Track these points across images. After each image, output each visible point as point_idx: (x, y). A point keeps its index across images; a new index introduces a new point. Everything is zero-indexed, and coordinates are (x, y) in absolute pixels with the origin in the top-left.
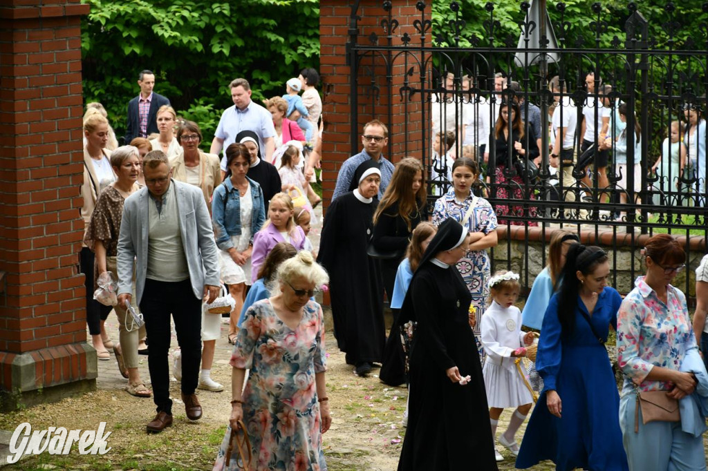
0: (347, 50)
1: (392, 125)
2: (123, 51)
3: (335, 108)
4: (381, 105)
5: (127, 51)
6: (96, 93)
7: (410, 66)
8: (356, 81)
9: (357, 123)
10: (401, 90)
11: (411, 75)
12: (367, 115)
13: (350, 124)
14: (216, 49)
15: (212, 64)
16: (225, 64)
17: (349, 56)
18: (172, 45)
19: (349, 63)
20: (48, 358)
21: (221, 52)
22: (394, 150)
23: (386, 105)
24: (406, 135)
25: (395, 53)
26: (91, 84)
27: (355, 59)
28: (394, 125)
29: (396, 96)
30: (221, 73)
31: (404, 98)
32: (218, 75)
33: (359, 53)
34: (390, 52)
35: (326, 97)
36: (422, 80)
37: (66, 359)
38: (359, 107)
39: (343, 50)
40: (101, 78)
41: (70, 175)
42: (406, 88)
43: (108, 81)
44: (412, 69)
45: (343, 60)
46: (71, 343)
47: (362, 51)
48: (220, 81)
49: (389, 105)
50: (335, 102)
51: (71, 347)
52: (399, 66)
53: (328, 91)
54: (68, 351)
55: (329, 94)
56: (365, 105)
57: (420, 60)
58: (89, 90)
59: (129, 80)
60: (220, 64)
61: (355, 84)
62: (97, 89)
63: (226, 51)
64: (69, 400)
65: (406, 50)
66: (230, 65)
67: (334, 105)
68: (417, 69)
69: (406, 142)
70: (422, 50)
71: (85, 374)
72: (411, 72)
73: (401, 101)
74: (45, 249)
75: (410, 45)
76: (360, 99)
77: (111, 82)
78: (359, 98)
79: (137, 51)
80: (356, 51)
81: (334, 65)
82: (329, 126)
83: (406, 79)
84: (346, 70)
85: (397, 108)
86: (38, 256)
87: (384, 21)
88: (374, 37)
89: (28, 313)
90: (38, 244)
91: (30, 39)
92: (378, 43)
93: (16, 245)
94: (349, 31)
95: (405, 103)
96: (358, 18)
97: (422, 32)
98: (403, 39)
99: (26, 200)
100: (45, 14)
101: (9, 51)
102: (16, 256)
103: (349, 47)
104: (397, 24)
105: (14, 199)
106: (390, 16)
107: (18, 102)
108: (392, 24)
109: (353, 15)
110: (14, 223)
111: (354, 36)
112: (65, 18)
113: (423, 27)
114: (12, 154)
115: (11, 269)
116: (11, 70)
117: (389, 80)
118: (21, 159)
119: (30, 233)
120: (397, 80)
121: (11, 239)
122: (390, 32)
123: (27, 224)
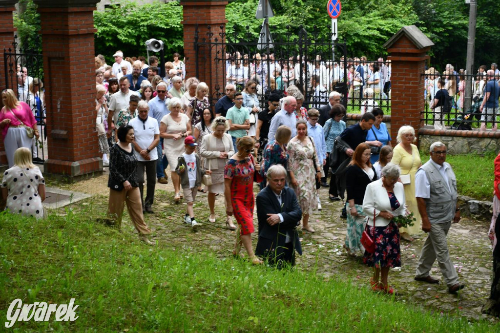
2: (106, 45)
4: (208, 65)
5: (108, 44)
7: (218, 50)
8: (198, 56)
10: (215, 59)
12: (203, 69)
15: (140, 49)
17: (195, 46)
18: (125, 43)
19: (195, 49)
20: (85, 163)
24: (217, 76)
25: (212, 45)
27: (197, 48)
28: (213, 73)
29: (213, 62)
31: (216, 62)
34: (210, 46)
36: (223, 55)
37: (91, 163)
39: (193, 44)
41: (91, 94)
42: (216, 58)
44: (219, 51)
45: (193, 48)
46: (93, 157)
47: (200, 45)
49: (210, 65)
50: (190, 64)
51: (93, 159)
52: (214, 50)
54: (92, 160)
56: (202, 65)
57: (222, 48)
59: (108, 56)
61: (197, 58)
64: (93, 179)
65: (216, 44)
68: (220, 51)
69: (217, 79)
70: (223, 44)
71: (98, 168)
72: (218, 52)
74: (83, 122)
75: (218, 42)
76: (200, 63)
79: (112, 44)
80: (197, 45)
81: (189, 50)
83: (216, 55)
84: (193, 52)
85: (213, 66)
86: (80, 124)
87: (208, 33)
88: (204, 39)
89: (76, 146)
90: (80, 120)
91: (75, 42)
92: (206, 41)
93: (71, 121)
94: (195, 37)
95: (217, 64)
96: (198, 32)
97: (222, 37)
98: (215, 40)
99: (75, 103)
100: (80, 33)
101: (67, 47)
102: (72, 125)
103: (195, 43)
104: (213, 34)
105: (70, 103)
106: (210, 31)
107: (71, 67)
108: (211, 34)
109: (196, 31)
110: (71, 112)
111: (197, 39)
112: (88, 34)
113: (223, 35)
114: (69, 86)
115: (70, 130)
116: (69, 54)
117: (210, 56)
118: (73, 88)
119: (77, 116)
120: (213, 55)
121: (70, 118)
122: (210, 37)
123: (76, 113)
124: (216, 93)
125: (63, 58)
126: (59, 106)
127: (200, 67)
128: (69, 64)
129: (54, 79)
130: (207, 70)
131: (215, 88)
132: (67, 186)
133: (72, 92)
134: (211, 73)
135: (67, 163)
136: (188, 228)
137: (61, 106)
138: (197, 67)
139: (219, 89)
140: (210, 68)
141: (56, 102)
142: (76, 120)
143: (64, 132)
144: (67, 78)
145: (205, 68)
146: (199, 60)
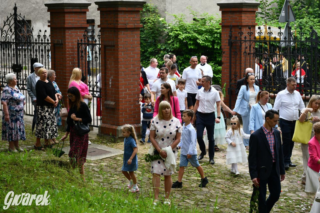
0: (229, 41)
4: (239, 57)
6: (181, 59)
7: (246, 46)
8: (231, 51)
10: (244, 53)
11: (247, 49)
13: (229, 63)
14: (215, 47)
16: (218, 51)
17: (229, 43)
18: (203, 46)
19: (229, 45)
21: (217, 48)
25: (242, 42)
26: (180, 57)
27: (231, 44)
29: (243, 55)
30: (217, 54)
32: (216, 55)
33: (232, 42)
34: (241, 42)
36: (250, 50)
38: (232, 58)
39: (228, 41)
40: (182, 55)
42: (245, 52)
43: (184, 56)
44: (247, 47)
45: (227, 44)
48: (217, 56)
49: (241, 57)
50: (225, 57)
51: (135, 125)
52: (243, 46)
55: (224, 54)
56: (234, 57)
57: (249, 44)
60: (217, 51)
63: (218, 48)
65: (245, 41)
66: (220, 52)
70: (250, 41)
72: (246, 48)
74: (128, 96)
76: (232, 56)
77: (185, 56)
78: (232, 55)
81: (225, 46)
82: (224, 64)
83: (245, 50)
84: (228, 47)
85: (243, 58)
86: (125, 98)
87: (239, 32)
88: (236, 37)
89: (122, 114)
90: (125, 94)
91: (124, 34)
92: (238, 39)
93: (118, 94)
94: (229, 36)
95: (245, 57)
96: (232, 32)
97: (250, 36)
98: (244, 38)
99: (122, 81)
100: (128, 27)
101: (117, 37)
102: (118, 98)
103: (229, 40)
104: (243, 33)
105: (118, 81)
106: (241, 31)
107: (120, 53)
108: (241, 33)
109: (231, 31)
110: (118, 88)
111: (231, 37)
112: (134, 28)
113: (250, 34)
114: (117, 67)
115: (117, 101)
116: (118, 43)
117: (240, 51)
118: (120, 69)
119: (122, 91)
120: (243, 50)
121: (117, 93)
122: (241, 36)
123: (122, 88)
125: (114, 46)
126: (110, 83)
127: (233, 60)
128: (118, 50)
129: (108, 62)
130: (238, 62)
131: (244, 76)
132: (113, 144)
133: (120, 72)
134: (241, 64)
135: (114, 127)
136: (188, 181)
137: (112, 83)
138: (230, 60)
140: (241, 60)
141: (109, 80)
142: (122, 94)
143: (113, 103)
144: (116, 61)
145: (236, 60)
146: (232, 54)
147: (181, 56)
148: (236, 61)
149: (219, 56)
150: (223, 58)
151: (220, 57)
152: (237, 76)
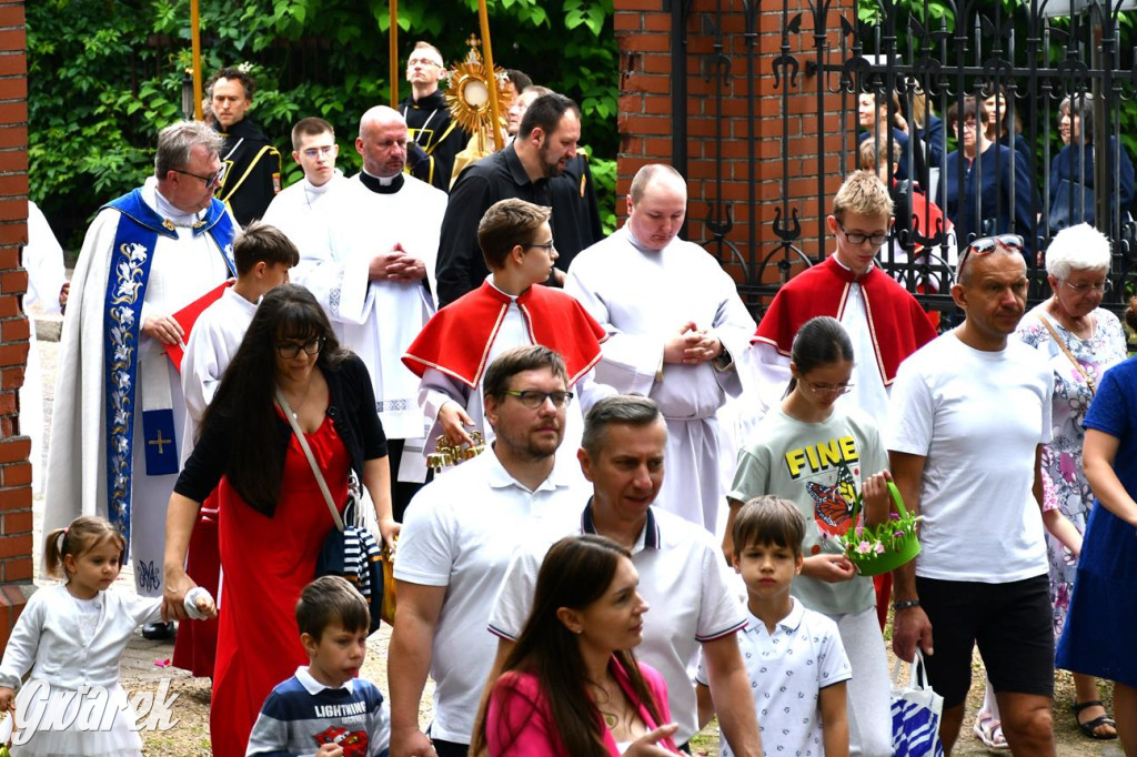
1: (761, 138)
3: (643, 102)
6: (325, 110)
7: (792, 14)
8: (683, 47)
9: (684, 136)
10: (775, 63)
11: (796, 31)
12: (709, 118)
13: (671, 138)
14: (573, 22)
16: (594, 51)
19: (668, 7)
21: (583, 27)
22: (764, 194)
23: (745, 97)
26: (317, 90)
27: (679, 0)
28: (765, 140)
29: (768, 78)
31: (781, 82)
32: (582, 76)
35: (627, 81)
36: (819, 42)
38: (691, 102)
40: (338, 80)
42: (785, 59)
43: (349, 86)
44: (798, 19)
45: (660, 3)
49: (752, 96)
50: (643, 92)
52: (772, 11)
53: (630, 69)
55: (632, 72)
56: (706, 96)
58: (313, 103)
60: (583, 52)
61: (681, 53)
62: (327, 102)
63: (594, 26)
66: (606, 54)
67: (642, 98)
72: (795, 25)
73: (775, 87)
76: (694, 85)
77: (357, 89)
78: (691, 81)
81: (642, 12)
82: (632, 142)
83: (785, 40)
84: (664, 22)
85: (771, 101)
95: (785, 95)
117: (751, 47)
120: (770, 44)
124: (781, 255)
127: (699, 111)
130: (734, 129)
131: (775, 226)
134: (753, 139)
138: (680, 112)
139: (797, 233)
140: (753, 116)
145: (720, 117)
146: (689, 71)
147: (326, 86)
148: (719, 126)
149: (600, 82)
150: (629, 98)
151: (607, 94)
152: (729, 227)
